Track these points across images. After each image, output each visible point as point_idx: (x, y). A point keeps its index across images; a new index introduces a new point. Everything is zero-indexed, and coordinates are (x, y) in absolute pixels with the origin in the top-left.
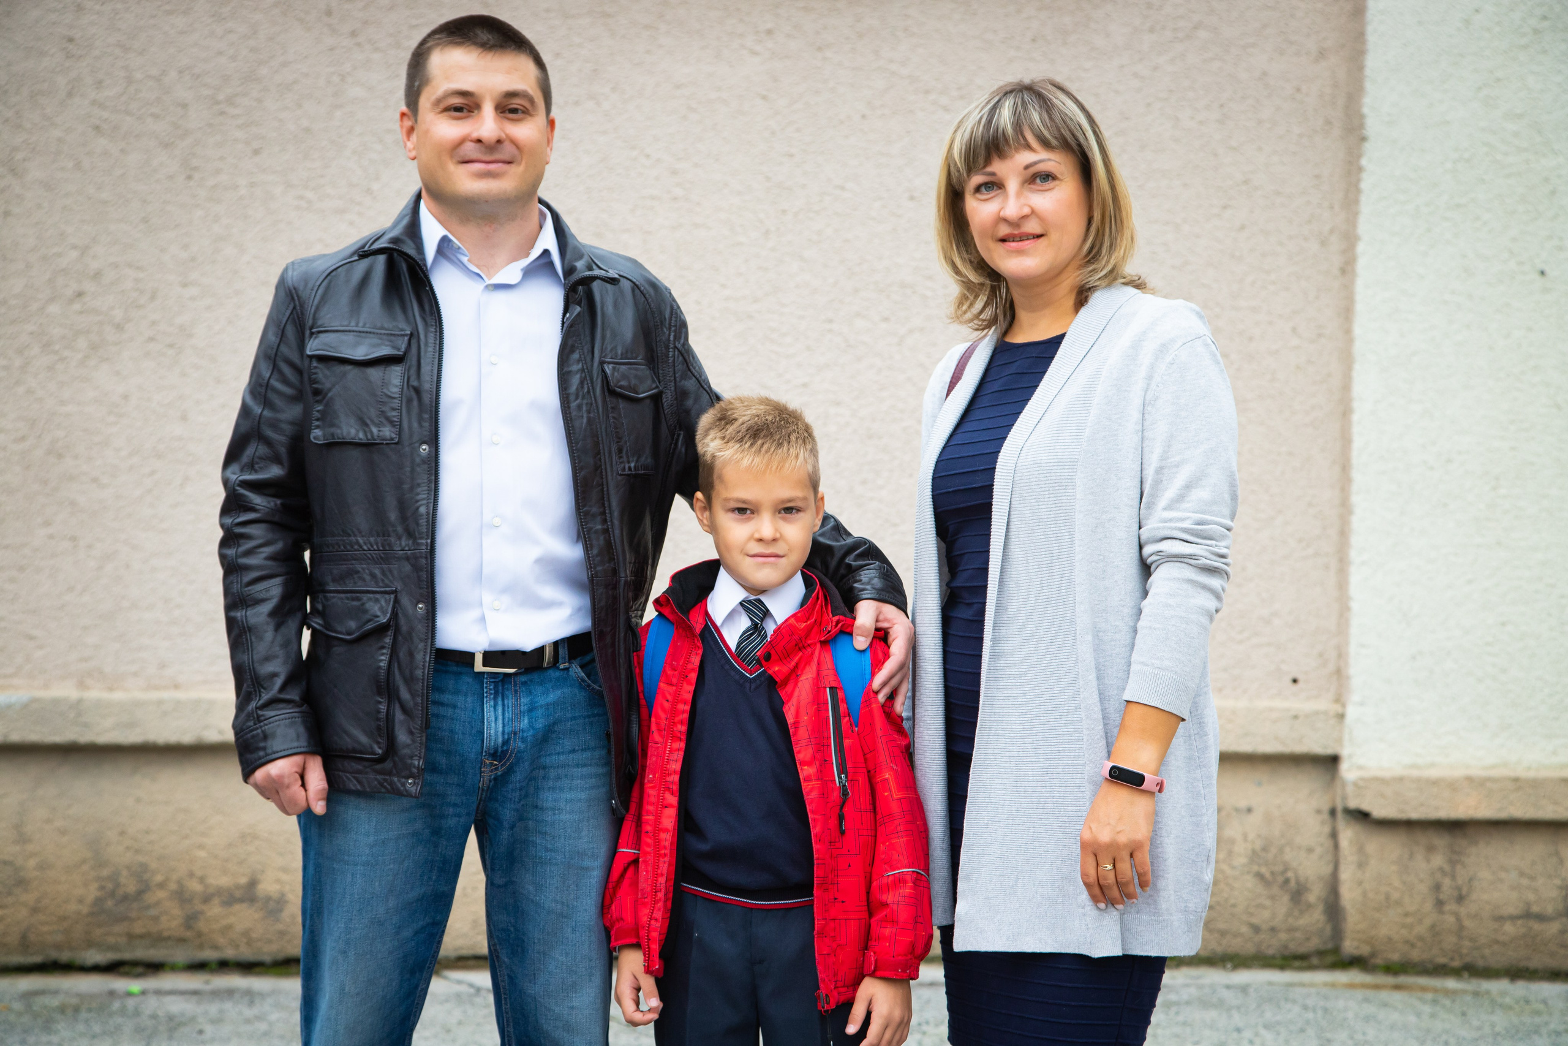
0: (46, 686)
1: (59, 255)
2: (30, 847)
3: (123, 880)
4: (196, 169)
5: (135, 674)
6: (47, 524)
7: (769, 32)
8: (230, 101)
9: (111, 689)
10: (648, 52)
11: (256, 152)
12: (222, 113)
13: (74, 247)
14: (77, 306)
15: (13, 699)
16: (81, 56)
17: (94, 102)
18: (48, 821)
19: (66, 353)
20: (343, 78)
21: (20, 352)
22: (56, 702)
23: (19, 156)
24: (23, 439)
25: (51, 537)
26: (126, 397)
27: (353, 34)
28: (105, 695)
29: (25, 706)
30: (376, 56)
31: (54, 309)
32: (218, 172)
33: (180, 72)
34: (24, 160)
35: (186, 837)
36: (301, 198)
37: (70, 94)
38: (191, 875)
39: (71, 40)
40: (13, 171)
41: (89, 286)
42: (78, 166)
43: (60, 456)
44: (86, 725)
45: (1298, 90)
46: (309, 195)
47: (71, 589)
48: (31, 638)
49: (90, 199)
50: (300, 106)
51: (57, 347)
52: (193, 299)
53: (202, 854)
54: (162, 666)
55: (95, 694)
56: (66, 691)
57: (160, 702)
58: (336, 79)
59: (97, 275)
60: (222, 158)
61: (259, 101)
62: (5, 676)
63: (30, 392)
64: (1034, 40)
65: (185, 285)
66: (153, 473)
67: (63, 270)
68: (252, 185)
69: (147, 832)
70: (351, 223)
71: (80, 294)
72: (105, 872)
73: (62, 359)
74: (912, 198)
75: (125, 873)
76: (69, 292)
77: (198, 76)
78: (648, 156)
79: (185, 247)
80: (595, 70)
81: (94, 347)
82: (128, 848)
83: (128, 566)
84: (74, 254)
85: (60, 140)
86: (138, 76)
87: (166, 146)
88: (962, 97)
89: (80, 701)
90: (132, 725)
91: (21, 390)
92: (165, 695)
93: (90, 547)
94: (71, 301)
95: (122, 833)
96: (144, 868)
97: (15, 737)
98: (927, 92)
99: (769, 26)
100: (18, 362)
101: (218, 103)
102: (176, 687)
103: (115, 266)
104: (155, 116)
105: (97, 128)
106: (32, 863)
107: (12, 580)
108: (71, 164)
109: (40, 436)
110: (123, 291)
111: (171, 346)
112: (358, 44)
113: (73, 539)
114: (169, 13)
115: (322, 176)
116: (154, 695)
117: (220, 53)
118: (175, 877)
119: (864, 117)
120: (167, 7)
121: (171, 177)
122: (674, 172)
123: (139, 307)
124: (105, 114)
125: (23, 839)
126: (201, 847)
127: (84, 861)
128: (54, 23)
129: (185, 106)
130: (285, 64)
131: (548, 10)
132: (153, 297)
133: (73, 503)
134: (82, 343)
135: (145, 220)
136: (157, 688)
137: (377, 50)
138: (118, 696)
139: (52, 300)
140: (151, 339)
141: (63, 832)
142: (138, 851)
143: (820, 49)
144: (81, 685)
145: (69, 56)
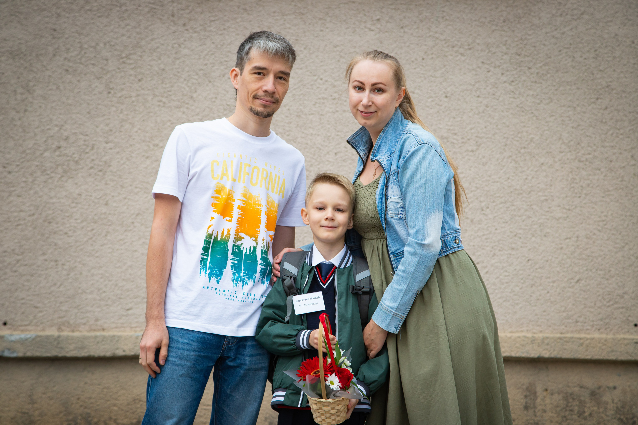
0: (43, 330)
1: (49, 129)
2: (35, 405)
3: (79, 421)
4: (112, 89)
5: (84, 324)
6: (44, 254)
7: (378, 20)
8: (127, 57)
9: (73, 331)
10: (322, 31)
11: (140, 80)
12: (124, 63)
13: (56, 126)
14: (57, 153)
15: (29, 336)
16: (59, 38)
17: (65, 59)
18: (44, 393)
19: (53, 175)
20: (179, 45)
21: (31, 174)
22: (48, 337)
23: (31, 84)
24: (33, 214)
25: (46, 260)
26: (80, 195)
27: (184, 25)
28: (70, 334)
29: (34, 339)
30: (195, 35)
31: (46, 154)
32: (122, 90)
33: (105, 44)
34: (34, 86)
35: (108, 401)
36: (161, 101)
37: (54, 55)
38: (110, 418)
39: (55, 30)
40: (28, 91)
41: (63, 144)
42: (58, 88)
43: (50, 223)
44: (62, 348)
45: (633, 42)
46: (164, 100)
47: (55, 284)
48: (36, 307)
49: (64, 103)
50: (160, 59)
51: (48, 172)
52: (110, 149)
53: (115, 408)
54: (97, 320)
55: (65, 333)
56: (52, 332)
57: (96, 337)
58: (176, 45)
59: (67, 138)
60: (124, 84)
61: (141, 56)
62: (25, 325)
63: (36, 193)
64: (504, 21)
65: (107, 143)
66: (93, 230)
67: (52, 137)
68: (138, 95)
69: (90, 398)
70: (184, 113)
71: (59, 148)
72: (70, 417)
73: (51, 177)
74: (446, 97)
75: (80, 417)
76: (54, 146)
77: (114, 46)
78: (321, 79)
79: (107, 125)
80: (297, 40)
81: (65, 172)
82: (81, 406)
83: (81, 274)
84: (57, 129)
85: (50, 76)
86: (86, 46)
87: (98, 78)
88: (470, 49)
89: (59, 337)
90: (83, 348)
91: (32, 192)
92: (98, 334)
93: (63, 265)
94: (55, 151)
95: (78, 399)
96: (88, 415)
97: (29, 354)
98: (454, 47)
99: (378, 17)
100: (30, 180)
101: (122, 58)
102: (103, 330)
103: (75, 134)
104: (93, 64)
105: (67, 70)
106: (37, 413)
107: (28, 280)
108: (54, 88)
109: (40, 214)
110: (79, 146)
111: (100, 171)
112: (187, 30)
113: (56, 261)
114: (99, 17)
115: (170, 91)
116: (93, 334)
117: (123, 35)
118: (103, 419)
119: (423, 59)
120: (99, 15)
121: (100, 93)
122: (334, 86)
123: (87, 153)
124: (71, 64)
125: (33, 402)
126: (115, 405)
127: (61, 412)
128: (47, 23)
129: (107, 60)
130: (152, 40)
131: (274, 12)
132: (93, 148)
133: (56, 244)
134: (60, 170)
135: (89, 113)
136: (94, 330)
137: (195, 32)
138: (76, 334)
139: (46, 150)
140: (92, 168)
141: (51, 398)
142: (85, 408)
143: (402, 28)
144: (59, 329)
145: (54, 38)
